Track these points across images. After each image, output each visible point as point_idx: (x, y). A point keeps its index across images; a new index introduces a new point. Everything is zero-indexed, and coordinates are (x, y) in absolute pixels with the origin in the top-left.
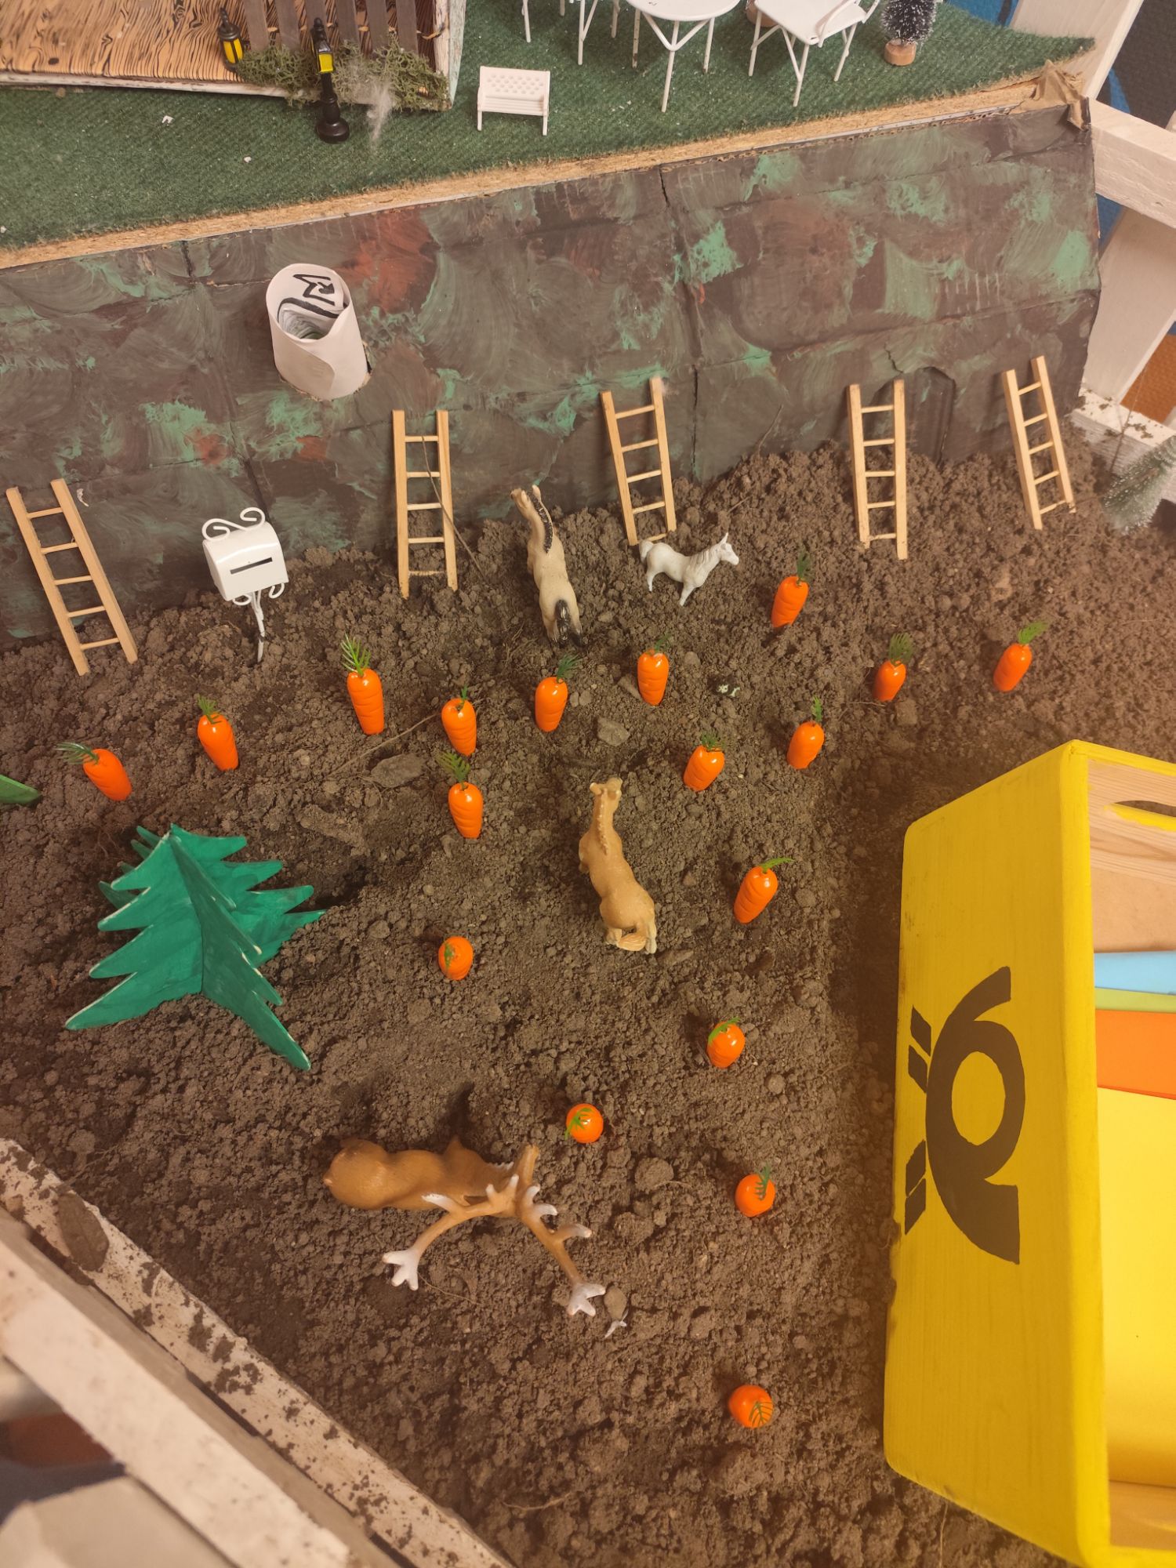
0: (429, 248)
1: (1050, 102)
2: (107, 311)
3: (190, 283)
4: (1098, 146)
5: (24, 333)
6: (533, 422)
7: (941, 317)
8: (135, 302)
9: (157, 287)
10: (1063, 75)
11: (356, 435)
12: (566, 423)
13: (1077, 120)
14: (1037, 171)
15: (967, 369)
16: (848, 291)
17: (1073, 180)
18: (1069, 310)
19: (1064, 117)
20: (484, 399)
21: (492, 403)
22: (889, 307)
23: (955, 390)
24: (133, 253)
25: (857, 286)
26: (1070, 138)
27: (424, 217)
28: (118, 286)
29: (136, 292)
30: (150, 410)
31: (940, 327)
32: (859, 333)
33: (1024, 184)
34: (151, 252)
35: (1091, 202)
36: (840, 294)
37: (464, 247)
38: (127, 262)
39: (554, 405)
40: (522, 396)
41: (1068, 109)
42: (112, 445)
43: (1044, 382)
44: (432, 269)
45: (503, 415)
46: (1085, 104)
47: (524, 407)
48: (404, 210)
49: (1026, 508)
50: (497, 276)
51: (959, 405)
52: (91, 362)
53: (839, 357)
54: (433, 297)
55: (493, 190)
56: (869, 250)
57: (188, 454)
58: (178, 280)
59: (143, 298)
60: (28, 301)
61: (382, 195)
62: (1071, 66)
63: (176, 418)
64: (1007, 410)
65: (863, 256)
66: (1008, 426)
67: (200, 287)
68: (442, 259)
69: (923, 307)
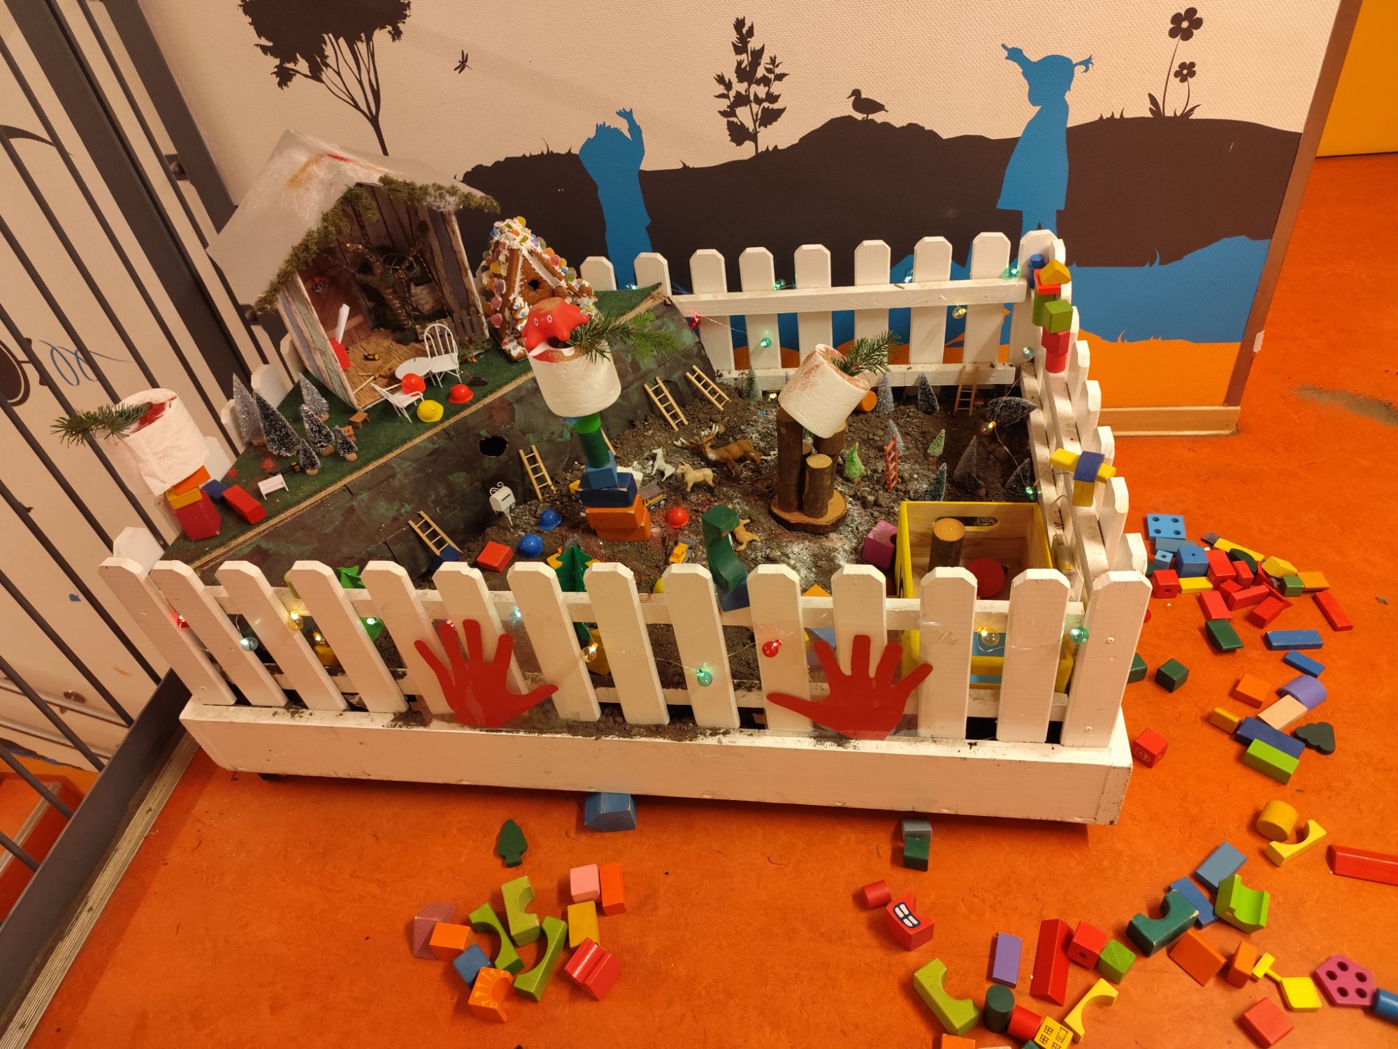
0: (510, 404)
1: (659, 301)
2: (430, 454)
3: (451, 439)
4: (677, 306)
5: (410, 469)
6: (559, 440)
7: (660, 366)
8: (437, 449)
9: (441, 443)
10: (659, 293)
11: (510, 462)
12: (568, 436)
13: (669, 303)
14: (665, 319)
15: (675, 377)
16: (630, 370)
17: (676, 317)
18: (695, 350)
19: (665, 302)
20: (542, 438)
21: (545, 439)
22: (643, 369)
23: (676, 384)
24: (431, 437)
25: (631, 367)
26: (669, 308)
27: (506, 397)
28: (431, 447)
29: (437, 446)
30: (450, 478)
31: (661, 368)
32: (639, 379)
33: (663, 324)
34: (436, 435)
35: (685, 321)
36: (628, 371)
37: (520, 400)
38: (430, 439)
39: (563, 432)
40: (553, 433)
41: (665, 301)
42: (443, 491)
43: (699, 371)
44: (513, 410)
45: (549, 441)
46: (669, 298)
47: (554, 436)
48: (499, 398)
49: (716, 407)
50: (532, 404)
51: (680, 388)
52: (430, 470)
53: (636, 388)
54: (517, 416)
55: (520, 383)
56: (630, 357)
57: (465, 486)
58: (447, 439)
59: (439, 447)
60: (408, 460)
61: (492, 396)
62: (660, 290)
63: (458, 477)
64: (694, 385)
65: (629, 359)
66: (698, 388)
67: (454, 439)
68: (515, 405)
69: (653, 365)
